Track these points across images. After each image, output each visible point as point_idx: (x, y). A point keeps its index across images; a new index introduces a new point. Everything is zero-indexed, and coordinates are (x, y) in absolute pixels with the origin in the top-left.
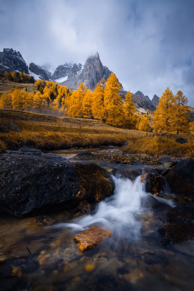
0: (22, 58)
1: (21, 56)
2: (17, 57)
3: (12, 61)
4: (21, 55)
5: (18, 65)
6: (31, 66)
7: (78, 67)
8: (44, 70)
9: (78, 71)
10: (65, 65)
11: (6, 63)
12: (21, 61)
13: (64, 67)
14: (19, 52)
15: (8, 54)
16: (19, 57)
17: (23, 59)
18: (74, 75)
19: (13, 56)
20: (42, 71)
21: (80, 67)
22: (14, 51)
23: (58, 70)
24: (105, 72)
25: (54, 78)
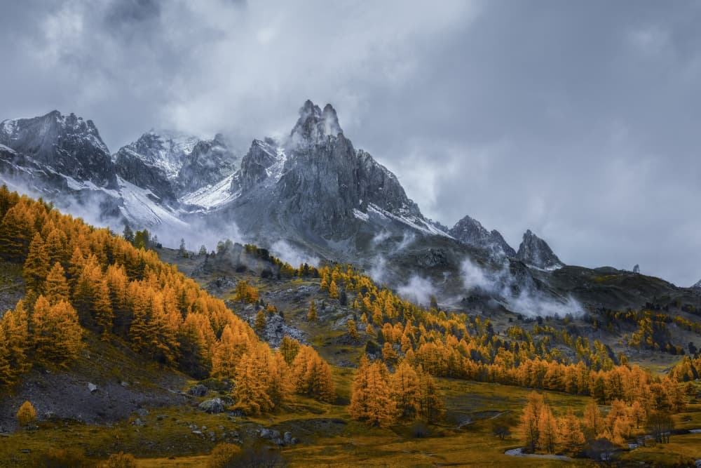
0: (99, 138)
1: (96, 133)
2: (88, 139)
3: (75, 153)
4: (96, 130)
5: (91, 163)
6: (121, 161)
7: (264, 150)
9: (268, 165)
10: (215, 144)
11: (62, 164)
12: (99, 151)
14: (90, 123)
15: (65, 131)
16: (92, 139)
17: (103, 144)
18: (258, 181)
19: (76, 138)
21: (270, 150)
22: (79, 121)
23: (192, 161)
24: (364, 169)
25: (180, 190)
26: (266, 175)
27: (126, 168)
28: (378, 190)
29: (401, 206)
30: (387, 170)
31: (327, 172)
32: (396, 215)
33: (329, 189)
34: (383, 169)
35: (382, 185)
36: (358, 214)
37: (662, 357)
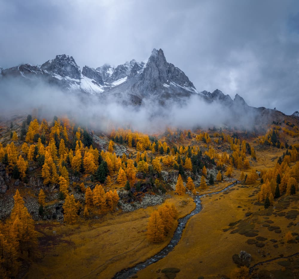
0: (75, 62)
1: (73, 60)
3: (63, 67)
4: (74, 59)
5: (69, 70)
6: (84, 70)
7: (139, 65)
8: (99, 73)
9: (139, 70)
10: (125, 64)
12: (74, 66)
13: (124, 66)
14: (72, 57)
15: (60, 60)
16: (71, 62)
18: (134, 75)
19: (64, 62)
20: (97, 74)
21: (141, 65)
22: (67, 57)
23: (117, 70)
24: (171, 70)
25: (112, 80)
26: (137, 73)
27: (86, 72)
28: (176, 77)
29: (185, 83)
30: (180, 70)
31: (154, 70)
32: (182, 86)
33: (154, 76)
34: (179, 70)
35: (178, 76)
36: (165, 85)
37: (273, 150)
